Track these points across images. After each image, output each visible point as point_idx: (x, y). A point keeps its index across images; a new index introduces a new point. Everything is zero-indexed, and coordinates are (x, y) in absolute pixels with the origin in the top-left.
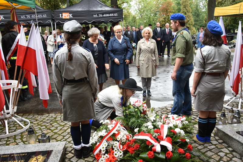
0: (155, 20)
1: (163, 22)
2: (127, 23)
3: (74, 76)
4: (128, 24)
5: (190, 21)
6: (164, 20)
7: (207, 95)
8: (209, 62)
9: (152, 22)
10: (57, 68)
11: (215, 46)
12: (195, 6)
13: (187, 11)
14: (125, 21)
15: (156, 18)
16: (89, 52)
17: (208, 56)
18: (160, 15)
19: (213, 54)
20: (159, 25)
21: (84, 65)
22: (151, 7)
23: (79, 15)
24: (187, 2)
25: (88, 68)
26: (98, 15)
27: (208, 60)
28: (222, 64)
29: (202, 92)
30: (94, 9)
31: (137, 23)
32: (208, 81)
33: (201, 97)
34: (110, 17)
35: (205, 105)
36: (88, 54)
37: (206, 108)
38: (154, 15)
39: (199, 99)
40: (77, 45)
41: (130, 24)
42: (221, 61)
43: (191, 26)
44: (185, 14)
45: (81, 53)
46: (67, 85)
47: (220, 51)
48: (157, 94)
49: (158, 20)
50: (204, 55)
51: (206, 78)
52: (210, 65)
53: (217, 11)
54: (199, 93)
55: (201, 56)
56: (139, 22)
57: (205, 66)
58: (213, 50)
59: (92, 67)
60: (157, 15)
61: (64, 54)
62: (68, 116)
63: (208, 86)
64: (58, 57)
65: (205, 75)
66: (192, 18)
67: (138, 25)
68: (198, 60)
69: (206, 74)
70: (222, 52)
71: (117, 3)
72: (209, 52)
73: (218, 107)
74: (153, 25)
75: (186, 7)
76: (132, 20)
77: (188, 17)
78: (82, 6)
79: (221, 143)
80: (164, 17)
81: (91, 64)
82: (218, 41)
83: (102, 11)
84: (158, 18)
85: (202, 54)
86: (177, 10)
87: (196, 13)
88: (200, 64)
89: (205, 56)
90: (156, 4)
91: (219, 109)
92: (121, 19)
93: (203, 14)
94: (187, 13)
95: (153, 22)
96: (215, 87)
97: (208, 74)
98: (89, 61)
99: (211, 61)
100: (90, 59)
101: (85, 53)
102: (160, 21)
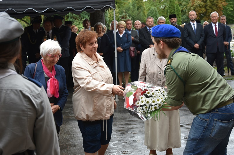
0: (184, 3)
1: (200, 7)
2: (122, 12)
4: (124, 14)
9: (177, 8)
14: (119, 7)
16: (40, 87)
20: (195, 17)
31: (145, 11)
36: (37, 92)
40: (12, 71)
41: (130, 12)
45: (21, 91)
49: (190, 4)
56: (149, 9)
59: (47, 125)
67: (146, 14)
74: (180, 16)
76: (133, 5)
81: (44, 118)
92: (110, 4)
95: (180, 8)
98: (40, 110)
100: (43, 104)
101: (29, 88)
102: (195, 5)
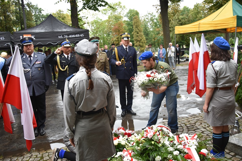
0: (109, 40)
3: (95, 106)
5: (143, 39)
6: (117, 39)
7: (222, 110)
8: (222, 76)
9: (106, 41)
10: (72, 100)
11: (225, 61)
12: (144, 26)
13: (139, 31)
15: (109, 38)
17: (221, 70)
18: (113, 35)
19: (224, 69)
21: (106, 91)
22: (103, 28)
23: (42, 36)
24: (138, 23)
25: (109, 95)
26: (63, 36)
27: (220, 75)
28: (233, 78)
29: (217, 107)
30: (59, 30)
32: (222, 96)
33: (216, 112)
34: (75, 37)
35: (220, 120)
36: (109, 78)
37: (221, 123)
38: (108, 36)
39: (213, 114)
42: (232, 75)
43: (144, 44)
44: (138, 33)
45: (103, 78)
46: (83, 118)
47: (230, 65)
48: (143, 113)
49: (111, 40)
50: (216, 70)
51: (219, 93)
52: (223, 80)
53: (177, 29)
54: (213, 108)
55: (213, 72)
57: (217, 80)
58: (224, 65)
60: (110, 36)
61: (84, 81)
62: (86, 157)
63: (222, 101)
64: (75, 85)
65: (217, 89)
66: (144, 37)
68: (211, 76)
69: (219, 89)
70: (232, 66)
71: (78, 24)
72: (221, 67)
73: (232, 120)
75: (138, 27)
77: (140, 36)
78: (45, 27)
79: (234, 155)
80: (117, 37)
82: (227, 56)
83: (67, 32)
84: (111, 38)
85: (214, 69)
86: (128, 30)
87: (145, 32)
88: (213, 80)
89: (218, 71)
90: (108, 25)
91: (232, 122)
93: (152, 33)
94: (139, 32)
96: (228, 101)
97: (221, 89)
98: (111, 87)
99: (224, 76)
